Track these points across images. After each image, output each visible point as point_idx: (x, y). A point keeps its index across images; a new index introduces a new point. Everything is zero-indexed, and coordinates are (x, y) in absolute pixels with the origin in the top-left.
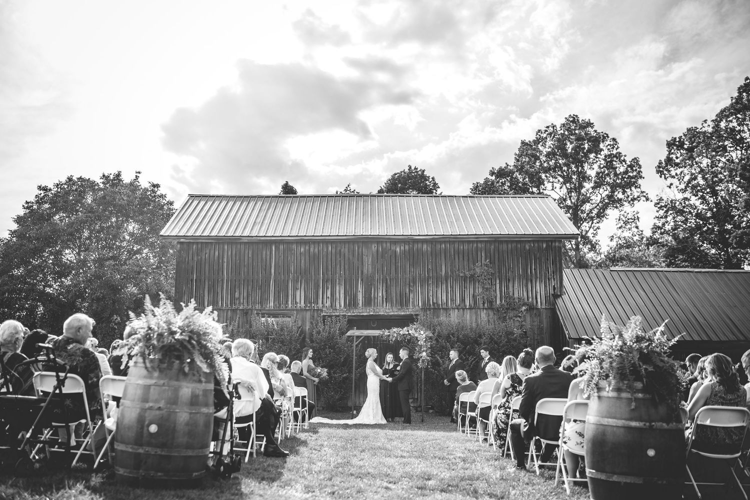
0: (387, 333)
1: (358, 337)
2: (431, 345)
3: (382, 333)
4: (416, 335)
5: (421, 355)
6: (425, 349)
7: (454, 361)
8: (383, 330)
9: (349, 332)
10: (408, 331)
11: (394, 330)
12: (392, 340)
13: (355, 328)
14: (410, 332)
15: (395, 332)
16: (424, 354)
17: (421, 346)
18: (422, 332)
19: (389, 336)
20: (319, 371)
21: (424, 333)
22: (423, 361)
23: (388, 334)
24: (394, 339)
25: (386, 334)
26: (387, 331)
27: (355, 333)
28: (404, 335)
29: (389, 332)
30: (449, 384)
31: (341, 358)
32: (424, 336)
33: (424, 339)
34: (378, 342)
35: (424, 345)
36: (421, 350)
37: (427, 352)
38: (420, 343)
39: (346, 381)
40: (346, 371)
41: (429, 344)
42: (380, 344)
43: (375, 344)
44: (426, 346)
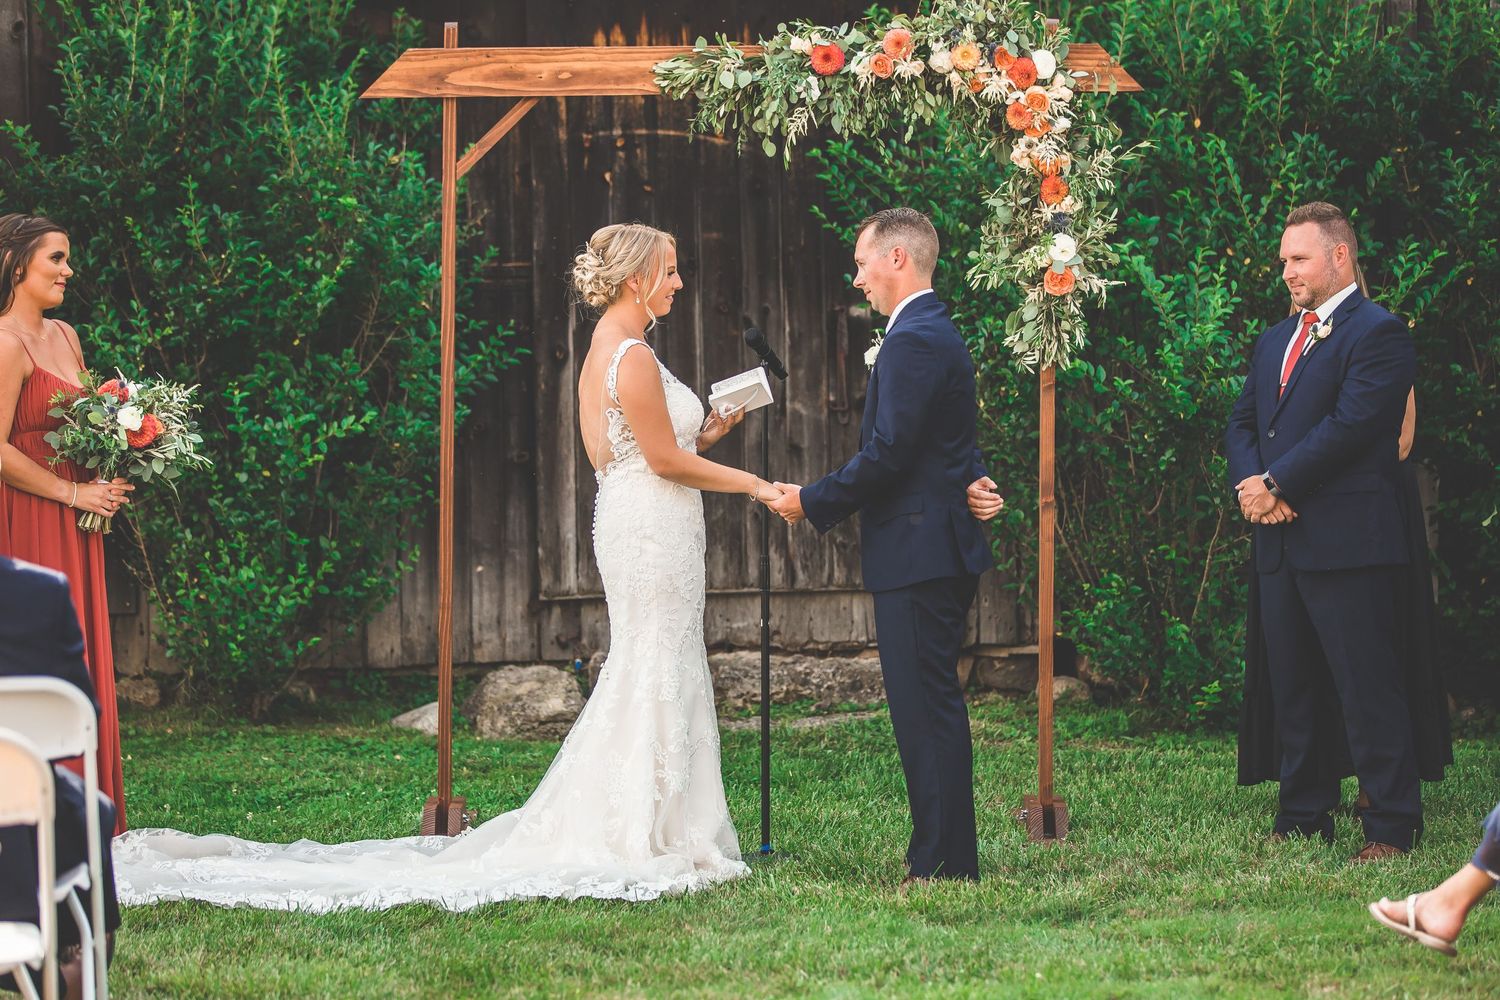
0: (730, 70)
1: (478, 113)
2: (1121, 174)
3: (687, 72)
4: (996, 86)
5: (1028, 261)
6: (1069, 205)
7: (1325, 311)
8: (701, 44)
9: (398, 68)
10: (923, 52)
11: (798, 44)
12: (779, 138)
13: (451, 26)
14: (941, 60)
15: (801, 65)
16: (1063, 249)
17: (1034, 187)
18: (1044, 62)
19: (754, 94)
20: (130, 418)
21: (1061, 68)
22: (1051, 314)
23: (746, 78)
24: (797, 125)
25: (727, 80)
26: (734, 53)
27: (455, 78)
28: (883, 85)
29: (754, 64)
30: (1284, 513)
31: (312, 277)
32: (1061, 90)
33: (1064, 123)
34: (611, 127)
35: (1062, 173)
36: (1036, 215)
37: (1089, 233)
38: (1029, 156)
39: (353, 470)
40: (354, 391)
41: (1103, 164)
42: (623, 148)
43: (587, 145)
44: (1081, 177)
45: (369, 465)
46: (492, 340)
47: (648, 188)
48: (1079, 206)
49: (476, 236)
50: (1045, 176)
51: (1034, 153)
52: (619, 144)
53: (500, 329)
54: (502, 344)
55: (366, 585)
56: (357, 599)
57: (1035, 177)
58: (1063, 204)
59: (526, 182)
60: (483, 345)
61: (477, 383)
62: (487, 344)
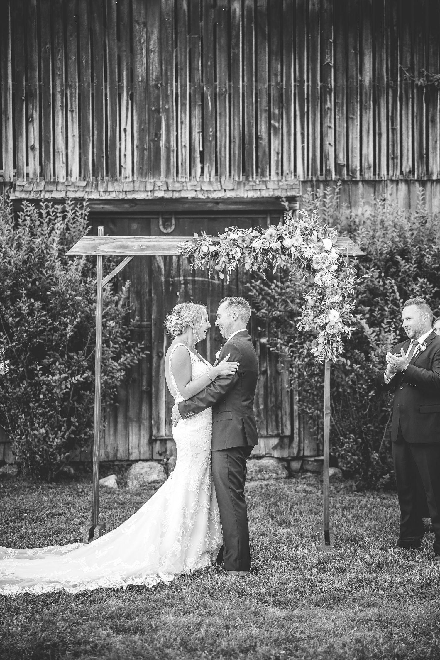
0: (207, 245)
3: (190, 246)
4: (309, 252)
5: (321, 319)
6: (337, 298)
7: (422, 340)
8: (196, 236)
9: (79, 243)
10: (280, 239)
11: (233, 236)
13: (100, 228)
15: (234, 244)
16: (334, 316)
17: (323, 291)
18: (327, 243)
21: (334, 246)
23: (212, 249)
26: (208, 239)
27: (102, 248)
29: (216, 243)
32: (334, 255)
33: (335, 267)
34: (179, 276)
35: (334, 286)
36: (323, 303)
37: (344, 310)
38: (321, 280)
39: (83, 394)
40: (82, 366)
41: (349, 283)
42: (184, 284)
43: (171, 282)
44: (342, 288)
45: (88, 392)
46: (136, 349)
47: (192, 298)
48: (341, 299)
49: (129, 313)
50: (327, 288)
51: (323, 279)
52: (182, 282)
53: (139, 345)
54: (139, 350)
55: (88, 434)
56: (85, 439)
57: (323, 288)
58: (334, 298)
59: (150, 295)
60: (133, 350)
61: (131, 363)
62: (134, 350)
